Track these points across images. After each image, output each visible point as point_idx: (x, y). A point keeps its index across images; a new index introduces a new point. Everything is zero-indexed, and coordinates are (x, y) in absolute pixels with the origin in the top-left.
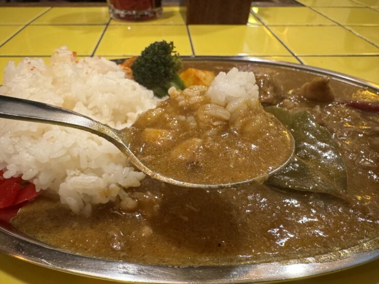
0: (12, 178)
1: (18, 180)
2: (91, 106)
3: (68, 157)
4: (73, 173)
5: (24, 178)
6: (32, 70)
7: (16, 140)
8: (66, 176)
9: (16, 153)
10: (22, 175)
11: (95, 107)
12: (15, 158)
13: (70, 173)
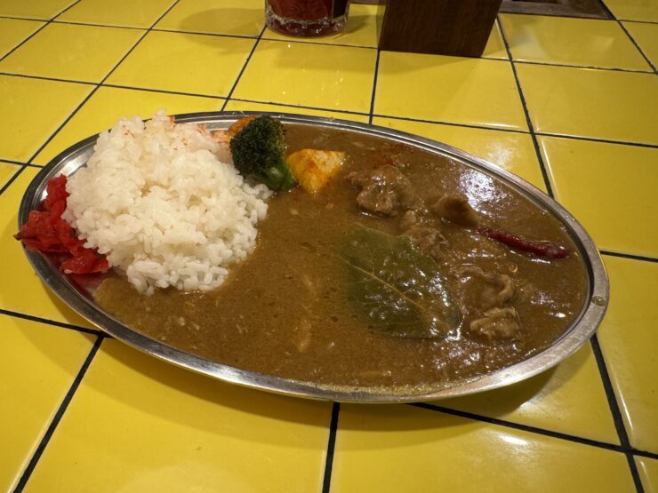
0: (90, 249)
1: (94, 251)
2: (171, 189)
3: (135, 242)
4: (139, 257)
5: (99, 251)
6: (126, 134)
7: (98, 215)
8: (133, 259)
9: (96, 229)
10: (97, 248)
11: (174, 191)
12: (94, 233)
13: (137, 256)
